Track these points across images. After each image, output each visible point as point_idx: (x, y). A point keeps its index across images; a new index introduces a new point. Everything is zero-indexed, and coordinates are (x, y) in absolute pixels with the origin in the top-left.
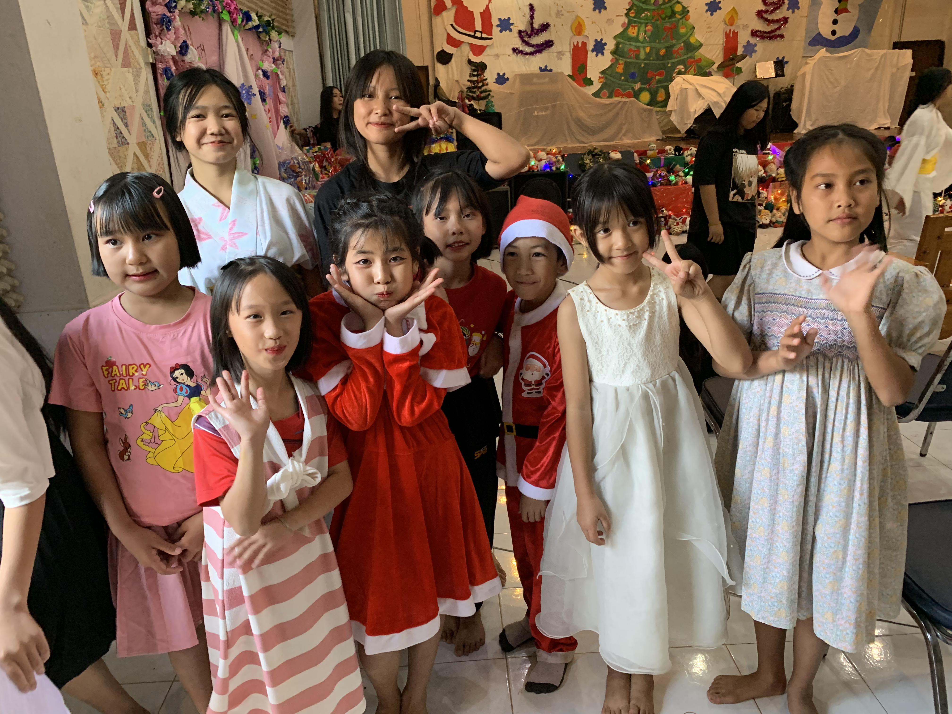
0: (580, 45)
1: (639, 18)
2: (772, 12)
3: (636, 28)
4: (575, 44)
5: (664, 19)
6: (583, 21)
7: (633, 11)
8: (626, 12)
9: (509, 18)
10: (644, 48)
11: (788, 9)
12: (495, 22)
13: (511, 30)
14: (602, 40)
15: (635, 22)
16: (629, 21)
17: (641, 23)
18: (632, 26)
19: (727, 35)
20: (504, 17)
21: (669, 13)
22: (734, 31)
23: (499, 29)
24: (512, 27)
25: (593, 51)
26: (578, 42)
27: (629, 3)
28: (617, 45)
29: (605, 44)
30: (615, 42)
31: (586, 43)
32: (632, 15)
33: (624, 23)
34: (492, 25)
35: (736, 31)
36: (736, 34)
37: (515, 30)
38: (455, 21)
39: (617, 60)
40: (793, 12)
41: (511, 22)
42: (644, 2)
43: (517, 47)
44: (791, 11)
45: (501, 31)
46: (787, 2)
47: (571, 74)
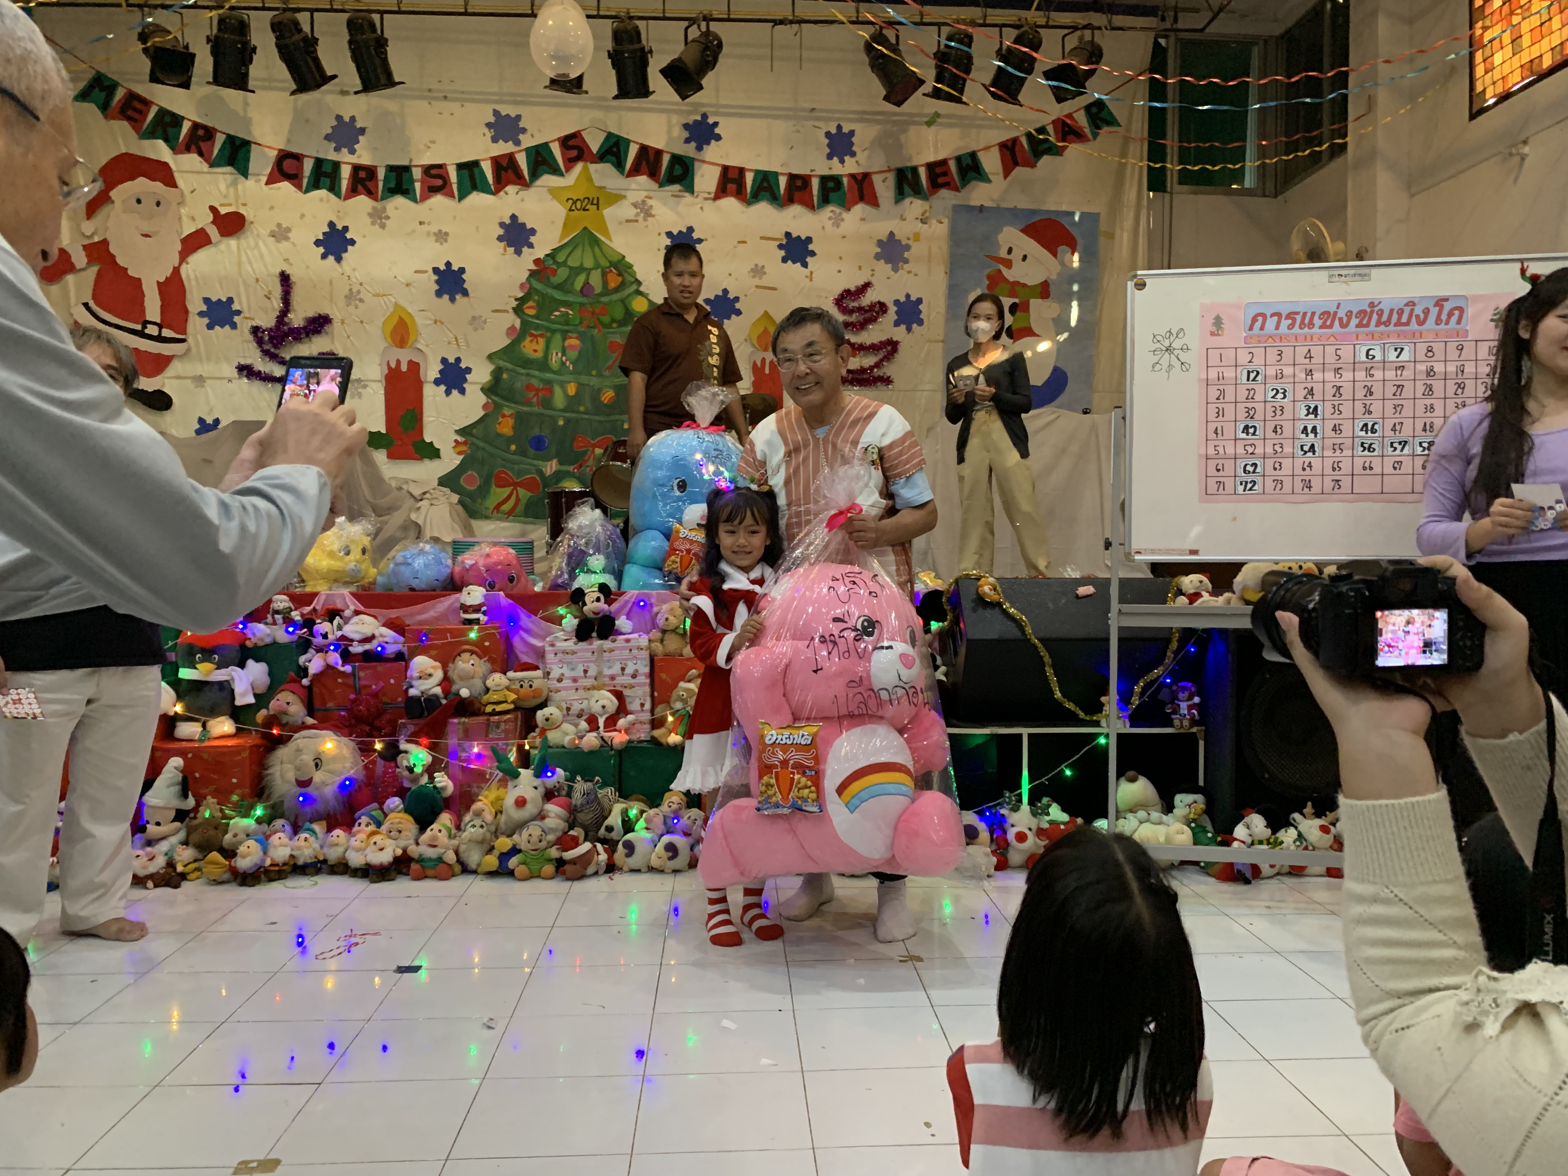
0: (404, 368)
1: (549, 320)
2: (862, 326)
3: (541, 341)
4: (393, 365)
5: (608, 326)
6: (411, 317)
7: (531, 303)
8: (514, 304)
9: (230, 300)
10: (563, 385)
11: (897, 324)
12: (195, 305)
13: (234, 326)
14: (458, 360)
15: (538, 327)
16: (523, 323)
17: (554, 332)
18: (532, 335)
19: (758, 369)
20: (218, 294)
21: (619, 313)
23: (206, 321)
24: (236, 319)
25: (437, 382)
26: (398, 362)
27: (522, 286)
28: (497, 374)
29: (468, 370)
30: (491, 368)
31: (417, 365)
32: (532, 312)
33: (513, 328)
34: (186, 312)
37: (244, 324)
38: (94, 298)
39: (497, 407)
40: (909, 330)
41: (235, 307)
42: (559, 287)
43: (248, 362)
44: (903, 327)
45: (210, 327)
46: (892, 309)
47: (384, 431)
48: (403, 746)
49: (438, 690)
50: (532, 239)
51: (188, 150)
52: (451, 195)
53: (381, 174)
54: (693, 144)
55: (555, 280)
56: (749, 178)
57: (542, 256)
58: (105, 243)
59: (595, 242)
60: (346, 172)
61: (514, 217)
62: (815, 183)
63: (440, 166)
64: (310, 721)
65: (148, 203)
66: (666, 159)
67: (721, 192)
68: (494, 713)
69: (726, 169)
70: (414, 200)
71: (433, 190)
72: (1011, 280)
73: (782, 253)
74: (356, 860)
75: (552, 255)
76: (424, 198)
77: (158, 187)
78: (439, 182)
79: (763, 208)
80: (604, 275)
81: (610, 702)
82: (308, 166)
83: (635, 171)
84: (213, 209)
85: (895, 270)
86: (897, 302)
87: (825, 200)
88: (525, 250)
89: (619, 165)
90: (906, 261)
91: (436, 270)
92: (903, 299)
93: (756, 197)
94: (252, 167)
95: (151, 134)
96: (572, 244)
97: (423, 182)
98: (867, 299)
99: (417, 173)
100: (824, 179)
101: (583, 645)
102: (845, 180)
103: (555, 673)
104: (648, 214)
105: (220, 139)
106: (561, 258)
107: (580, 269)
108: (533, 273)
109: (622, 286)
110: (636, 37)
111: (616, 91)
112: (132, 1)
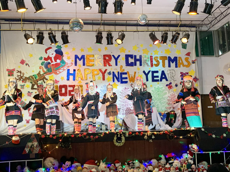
110: (111, 34)
111: (107, 43)
112: (23, 30)
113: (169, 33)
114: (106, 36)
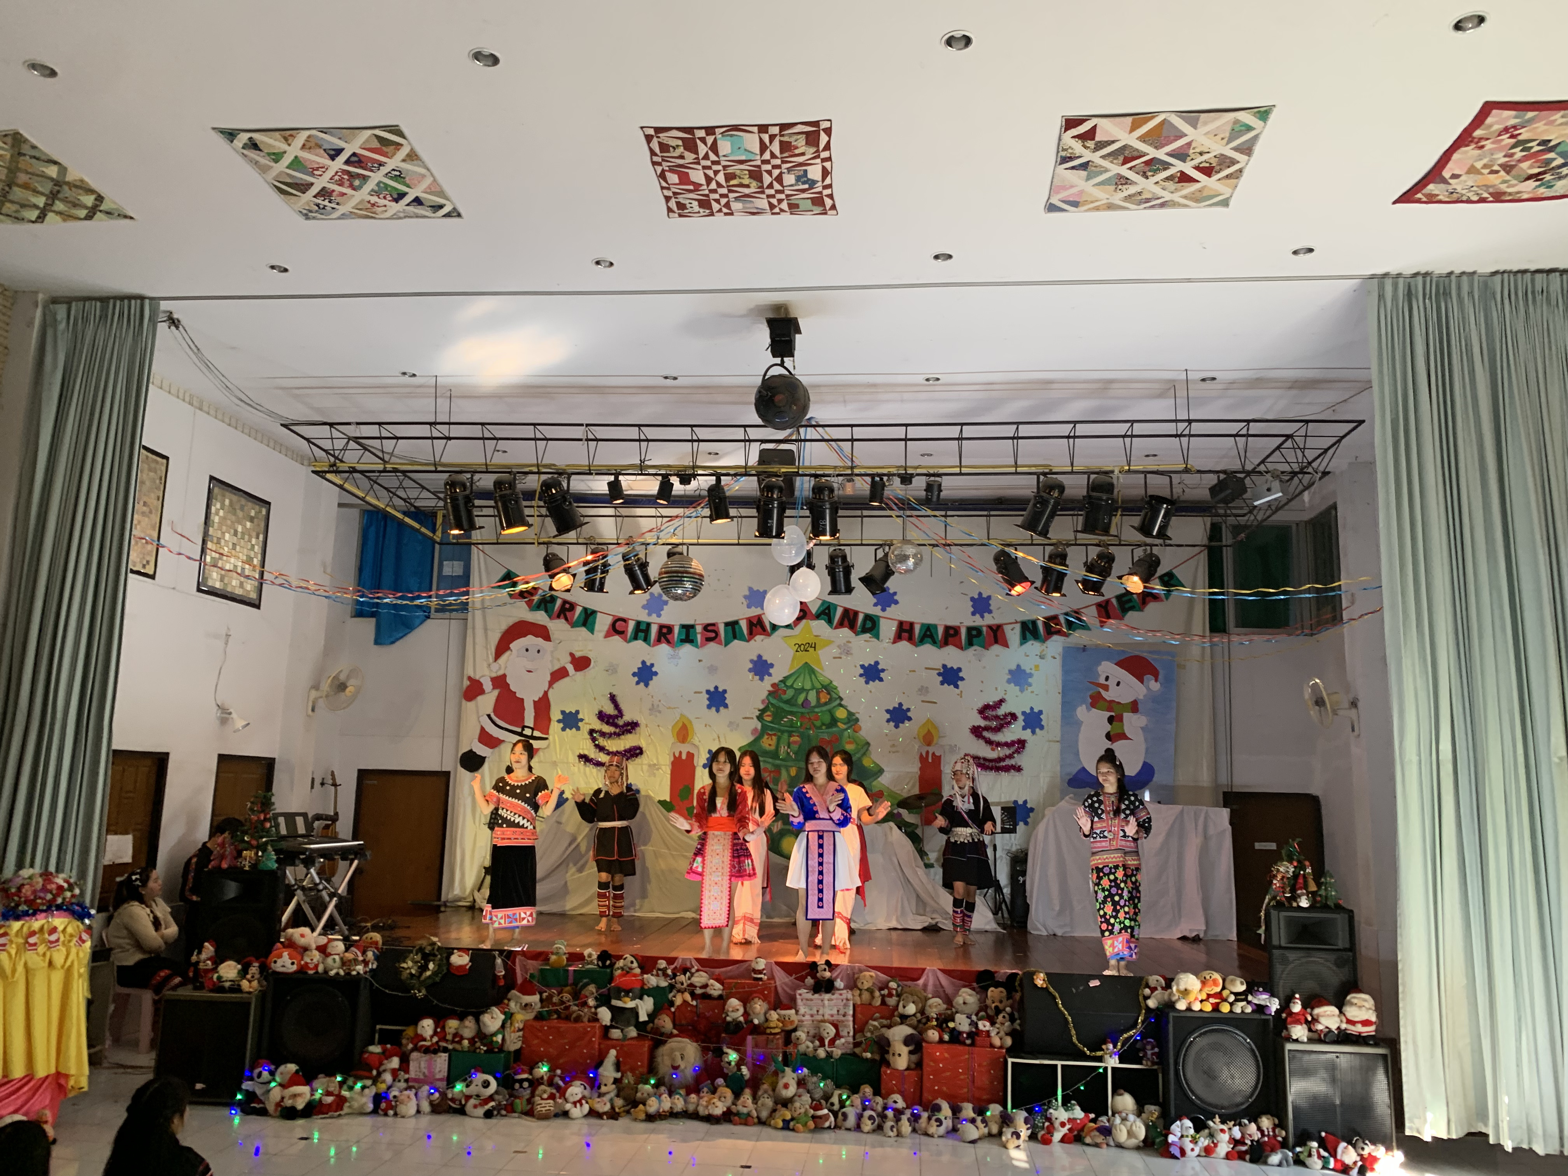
0: (684, 757)
1: (780, 724)
2: (997, 729)
3: (775, 738)
4: (677, 755)
5: (820, 728)
6: (691, 722)
7: (769, 713)
8: (758, 713)
9: (578, 712)
10: (787, 768)
11: (1024, 728)
13: (578, 729)
15: (772, 729)
16: (763, 726)
17: (783, 732)
18: (768, 735)
19: (923, 759)
20: (570, 708)
21: (827, 719)
22: (933, 754)
23: (561, 725)
24: (580, 724)
26: (681, 753)
27: (763, 702)
31: (693, 755)
32: (769, 719)
33: (755, 730)
34: (550, 720)
35: (937, 754)
36: (937, 759)
37: (585, 728)
38: (495, 711)
40: (1033, 733)
41: (580, 716)
42: (787, 702)
43: (586, 753)
44: (1029, 731)
45: (563, 729)
46: (1021, 718)
47: (668, 800)
48: (726, 1050)
49: (742, 1019)
50: (771, 671)
51: (558, 617)
52: (720, 643)
53: (676, 630)
54: (879, 607)
55: (785, 697)
56: (917, 629)
57: (776, 681)
58: (504, 676)
59: (812, 672)
60: (654, 630)
61: (760, 657)
62: (963, 632)
63: (713, 625)
64: (675, 1032)
65: (534, 651)
66: (861, 617)
67: (898, 637)
68: (771, 1034)
69: (901, 624)
70: (697, 646)
71: (709, 640)
72: (1108, 699)
73: (941, 678)
74: (702, 1111)
75: (783, 681)
76: (703, 645)
77: (540, 640)
78: (713, 635)
79: (928, 648)
80: (818, 693)
81: (832, 1031)
82: (631, 625)
83: (841, 625)
84: (572, 655)
85: (1022, 691)
86: (1024, 713)
87: (970, 644)
88: (766, 677)
89: (830, 621)
90: (1030, 685)
91: (708, 692)
92: (1028, 711)
93: (922, 641)
94: (597, 627)
95: (538, 607)
96: (796, 674)
97: (702, 634)
98: (1001, 712)
99: (699, 629)
100: (970, 629)
101: (816, 996)
102: (984, 629)
103: (802, 1010)
104: (848, 653)
105: (579, 610)
106: (789, 683)
107: (803, 690)
108: (770, 693)
109: (831, 700)
110: (844, 558)
111: (830, 589)
112: (541, 541)
113: (1071, 551)
114: (827, 561)
